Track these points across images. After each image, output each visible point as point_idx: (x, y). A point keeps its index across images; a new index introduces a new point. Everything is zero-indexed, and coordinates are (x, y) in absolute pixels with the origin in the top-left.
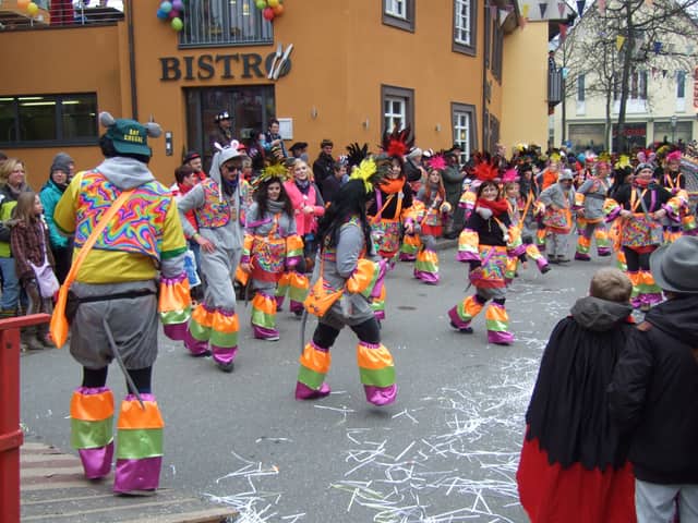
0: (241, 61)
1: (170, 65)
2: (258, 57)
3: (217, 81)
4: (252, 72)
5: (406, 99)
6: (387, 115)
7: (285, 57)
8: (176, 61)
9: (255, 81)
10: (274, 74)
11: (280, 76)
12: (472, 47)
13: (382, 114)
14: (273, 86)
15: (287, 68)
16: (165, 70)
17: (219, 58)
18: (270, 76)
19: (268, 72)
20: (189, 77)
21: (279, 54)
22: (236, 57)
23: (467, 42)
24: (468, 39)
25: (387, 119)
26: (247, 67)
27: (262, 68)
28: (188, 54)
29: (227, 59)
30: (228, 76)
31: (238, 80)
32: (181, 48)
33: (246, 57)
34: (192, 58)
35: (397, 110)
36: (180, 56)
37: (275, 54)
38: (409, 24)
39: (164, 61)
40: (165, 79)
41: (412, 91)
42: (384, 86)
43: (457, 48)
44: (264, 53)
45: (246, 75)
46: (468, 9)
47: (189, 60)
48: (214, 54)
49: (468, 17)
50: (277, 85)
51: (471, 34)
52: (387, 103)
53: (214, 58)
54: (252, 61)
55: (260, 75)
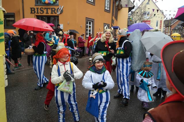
1: (33, 9)
2: (55, 9)
3: (45, 14)
4: (53, 12)
5: (92, 21)
6: (87, 25)
7: (61, 9)
8: (34, 9)
9: (54, 14)
11: (60, 14)
12: (109, 11)
13: (86, 25)
14: (58, 16)
15: (62, 12)
16: (32, 11)
17: (45, 8)
18: (58, 14)
19: (57, 13)
20: (38, 13)
21: (60, 8)
22: (49, 8)
23: (108, 10)
24: (109, 9)
25: (87, 26)
26: (52, 11)
27: (56, 11)
29: (47, 9)
30: (47, 13)
31: (50, 14)
32: (35, 5)
33: (52, 9)
34: (38, 8)
35: (90, 24)
36: (35, 7)
37: (59, 8)
38: (93, 3)
39: (31, 8)
40: (31, 13)
41: (94, 19)
42: (86, 18)
43: (106, 10)
45: (52, 13)
46: (109, 2)
47: (38, 9)
48: (44, 7)
49: (109, 4)
51: (109, 8)
52: (87, 22)
53: (44, 8)
54: (53, 10)
55: (55, 13)
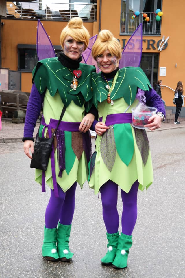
0: (147, 42)
2: (154, 41)
4: (151, 47)
7: (166, 42)
9: (152, 51)
10: (160, 48)
11: (163, 50)
14: (159, 53)
18: (158, 50)
19: (158, 48)
21: (163, 40)
22: (144, 41)
26: (149, 45)
27: (155, 46)
28: (124, 38)
31: (145, 50)
32: (121, 36)
33: (149, 41)
34: (125, 40)
36: (120, 39)
37: (161, 40)
44: (157, 39)
45: (148, 48)
50: (161, 53)
54: (151, 43)
55: (154, 49)
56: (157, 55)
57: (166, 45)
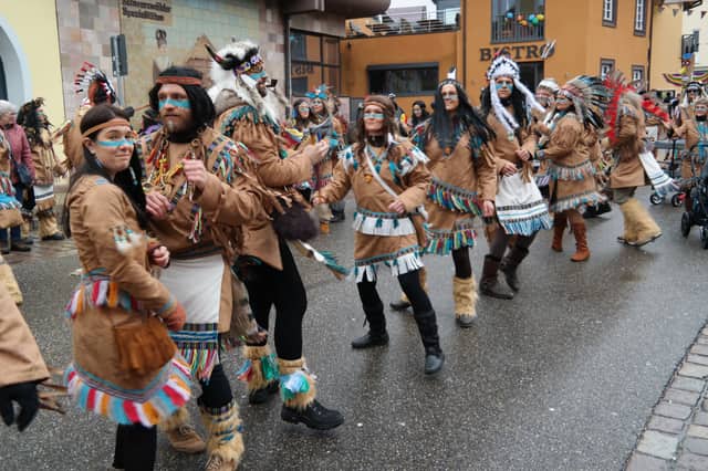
0: (526, 49)
1: (486, 52)
2: (536, 47)
4: (532, 55)
5: (610, 65)
7: (551, 47)
8: (489, 50)
9: (534, 59)
10: (545, 55)
11: (549, 56)
12: (643, 32)
14: (543, 62)
16: (483, 54)
17: (513, 48)
18: (542, 57)
19: (541, 55)
21: (548, 45)
22: (523, 47)
23: (641, 28)
26: (529, 52)
27: (538, 52)
28: (497, 46)
29: (518, 48)
30: (518, 57)
31: (524, 59)
32: (492, 43)
33: (529, 47)
34: (498, 48)
36: (492, 47)
37: (546, 45)
38: (613, 24)
39: (482, 50)
40: (482, 59)
41: (613, 60)
42: (602, 59)
43: (636, 33)
44: (539, 45)
45: (529, 56)
48: (511, 46)
50: (546, 61)
51: (642, 23)
55: (536, 56)
56: (541, 64)
57: (552, 51)
